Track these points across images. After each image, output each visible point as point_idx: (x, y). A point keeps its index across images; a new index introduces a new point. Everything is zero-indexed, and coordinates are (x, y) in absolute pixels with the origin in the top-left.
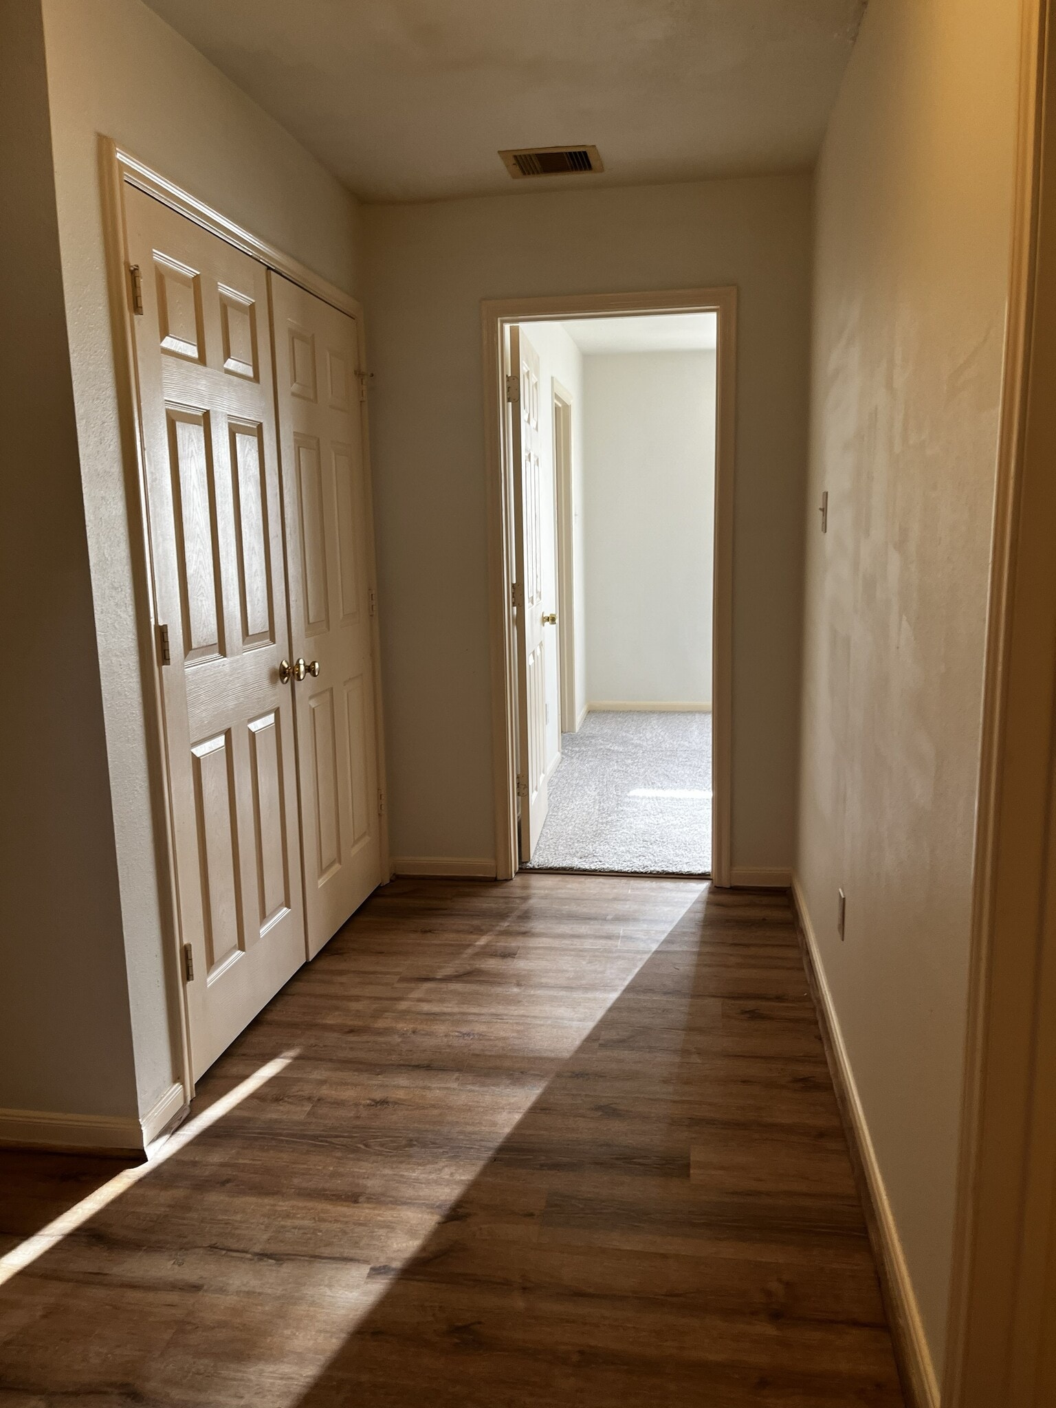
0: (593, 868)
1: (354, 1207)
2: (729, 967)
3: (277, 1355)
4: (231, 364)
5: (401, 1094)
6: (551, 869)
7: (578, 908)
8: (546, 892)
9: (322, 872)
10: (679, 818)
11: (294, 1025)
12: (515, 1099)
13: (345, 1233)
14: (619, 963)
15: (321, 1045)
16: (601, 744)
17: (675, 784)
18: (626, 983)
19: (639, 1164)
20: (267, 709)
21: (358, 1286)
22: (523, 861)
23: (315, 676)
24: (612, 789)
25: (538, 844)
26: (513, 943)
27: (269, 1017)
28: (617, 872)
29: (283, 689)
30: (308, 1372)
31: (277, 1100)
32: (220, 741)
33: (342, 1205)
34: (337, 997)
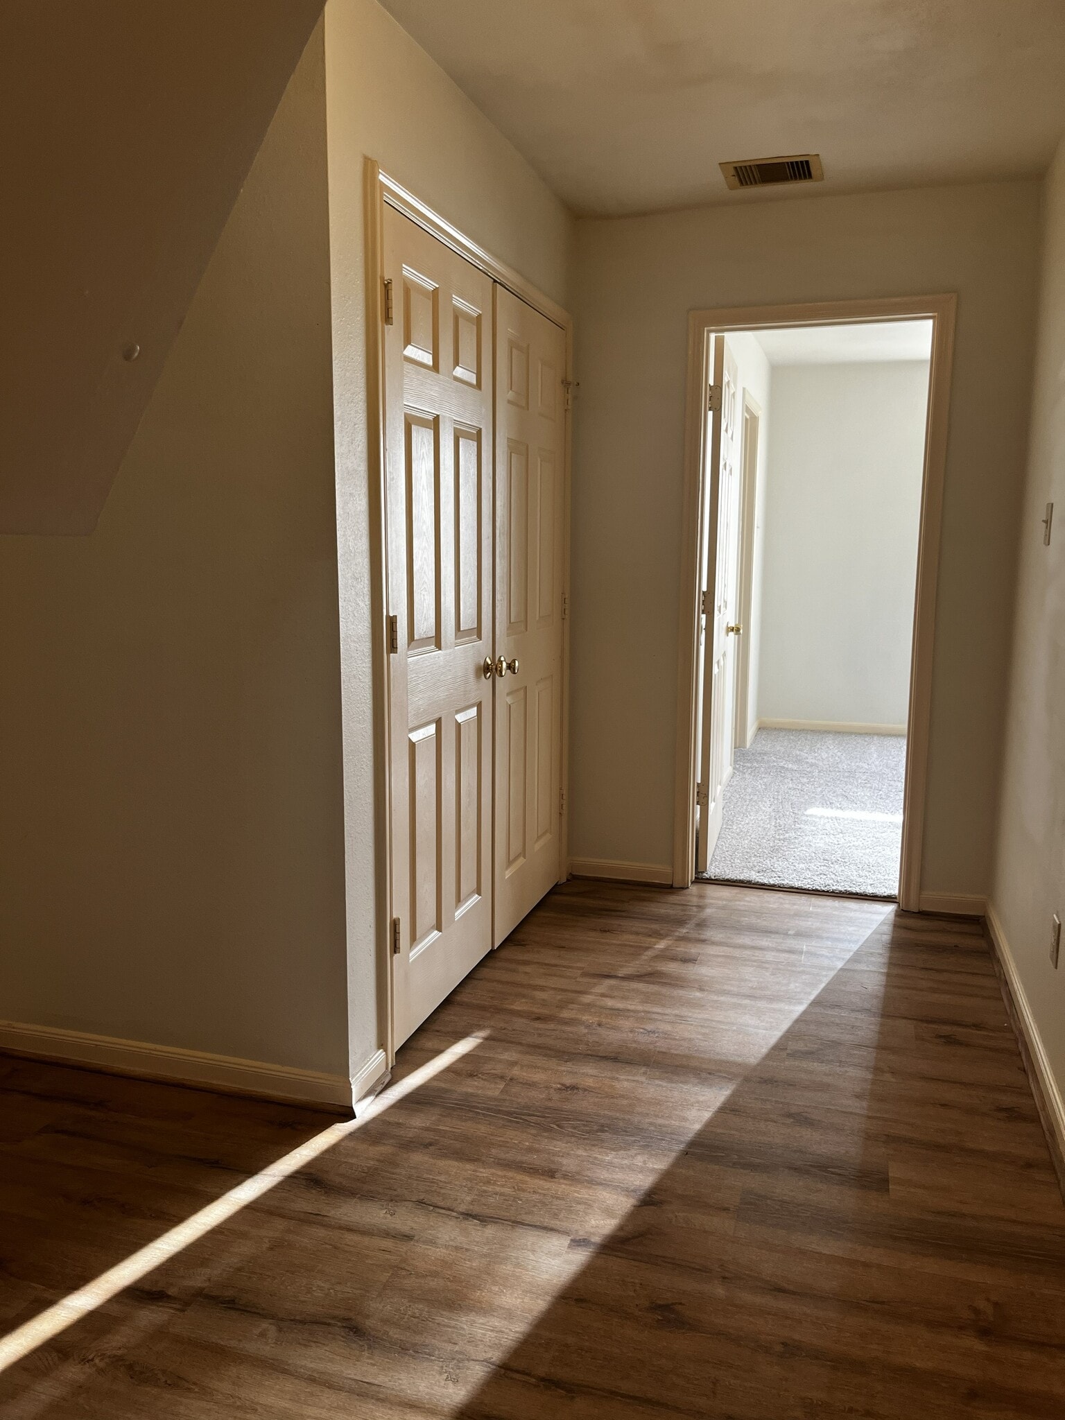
0: (772, 883)
1: (550, 1182)
2: (921, 990)
3: (486, 1309)
4: (459, 372)
5: (590, 1082)
6: (728, 880)
7: (759, 921)
8: (724, 903)
9: (510, 863)
10: (861, 839)
11: (483, 1008)
12: (704, 1098)
13: (544, 1204)
14: (804, 977)
15: (510, 1028)
16: (774, 761)
17: (854, 805)
18: (812, 997)
19: (833, 1173)
20: (470, 703)
21: (559, 1255)
22: (699, 871)
23: (514, 673)
24: (787, 806)
25: (713, 855)
26: (693, 950)
27: (458, 998)
28: (797, 888)
29: (486, 683)
30: (515, 1330)
31: (471, 1075)
32: (432, 729)
33: (539, 1178)
34: (522, 986)
